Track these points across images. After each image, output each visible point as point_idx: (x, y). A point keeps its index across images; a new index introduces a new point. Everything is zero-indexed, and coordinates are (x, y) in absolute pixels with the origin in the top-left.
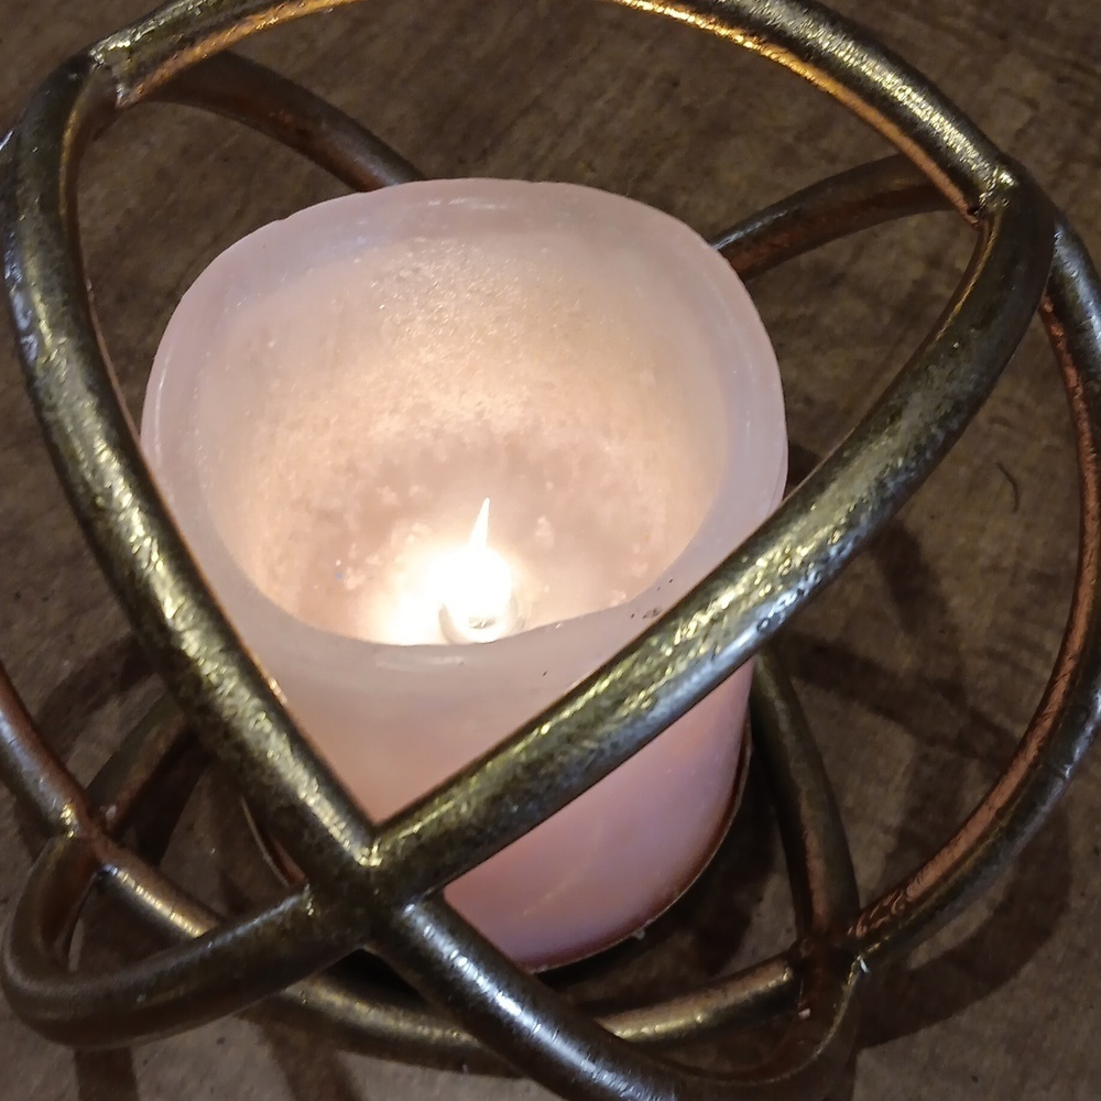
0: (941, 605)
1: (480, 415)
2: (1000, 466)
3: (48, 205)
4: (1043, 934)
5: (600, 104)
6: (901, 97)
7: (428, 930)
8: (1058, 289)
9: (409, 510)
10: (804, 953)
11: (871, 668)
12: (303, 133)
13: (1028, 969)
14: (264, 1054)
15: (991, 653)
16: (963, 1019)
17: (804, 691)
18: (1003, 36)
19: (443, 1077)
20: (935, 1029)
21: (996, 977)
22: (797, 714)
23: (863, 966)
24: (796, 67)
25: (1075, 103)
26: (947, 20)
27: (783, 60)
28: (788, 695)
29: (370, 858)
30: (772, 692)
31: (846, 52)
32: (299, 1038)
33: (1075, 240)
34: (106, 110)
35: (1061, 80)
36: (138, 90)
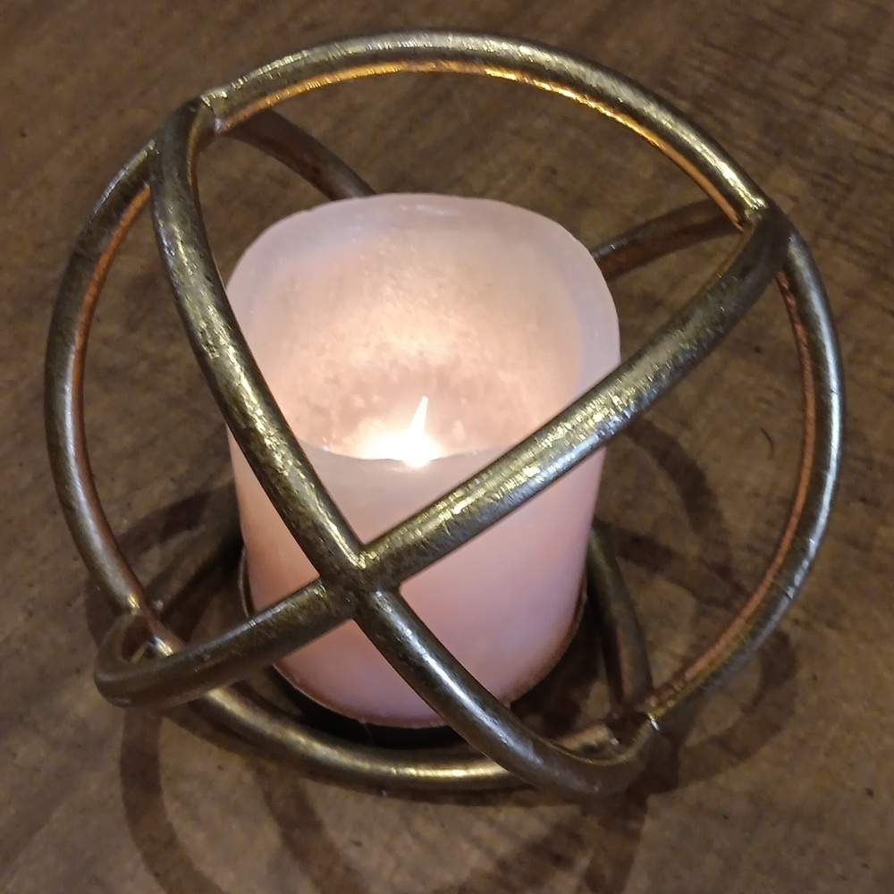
0: (718, 515)
1: (421, 353)
2: (763, 430)
3: (182, 176)
4: (777, 728)
5: (502, 183)
6: (699, 149)
7: (389, 610)
8: (790, 270)
9: (372, 411)
10: (616, 716)
11: (669, 554)
12: (317, 170)
13: (766, 750)
14: (248, 777)
15: (750, 549)
16: (720, 780)
17: (623, 565)
18: (777, 154)
19: (369, 799)
20: (702, 784)
21: (744, 754)
22: (618, 575)
23: (655, 724)
24: (637, 129)
25: (825, 200)
26: (740, 142)
27: (630, 125)
28: (613, 564)
29: (358, 561)
30: (601, 560)
31: (666, 120)
32: (272, 767)
33: (803, 244)
34: (208, 134)
35: (814, 184)
36: (229, 124)
